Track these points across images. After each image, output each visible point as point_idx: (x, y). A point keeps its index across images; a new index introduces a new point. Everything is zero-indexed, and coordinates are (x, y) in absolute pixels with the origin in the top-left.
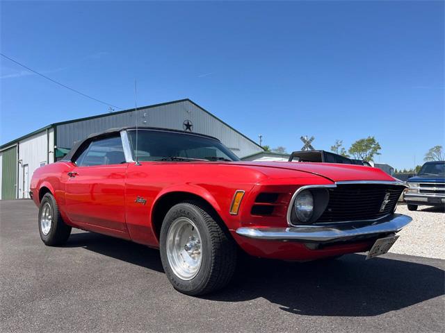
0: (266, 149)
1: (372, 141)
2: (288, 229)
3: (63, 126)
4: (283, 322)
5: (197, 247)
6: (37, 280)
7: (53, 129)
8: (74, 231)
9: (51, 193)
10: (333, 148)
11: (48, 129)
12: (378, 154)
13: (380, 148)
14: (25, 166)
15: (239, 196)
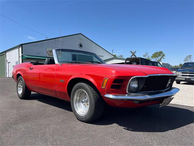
0: (115, 56)
1: (161, 53)
2: (127, 95)
3: (26, 45)
4: (124, 134)
5: (87, 102)
6: (18, 115)
7: (21, 47)
8: (32, 93)
9: (22, 76)
10: (144, 56)
11: (19, 46)
12: (164, 58)
13: (165, 56)
14: (9, 63)
15: (106, 81)
